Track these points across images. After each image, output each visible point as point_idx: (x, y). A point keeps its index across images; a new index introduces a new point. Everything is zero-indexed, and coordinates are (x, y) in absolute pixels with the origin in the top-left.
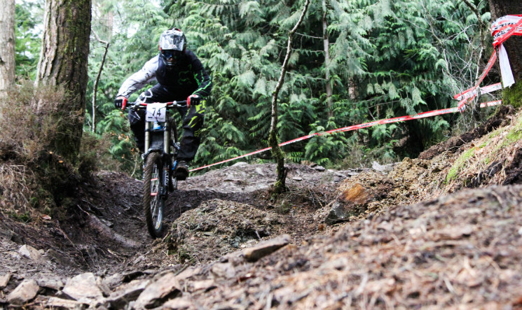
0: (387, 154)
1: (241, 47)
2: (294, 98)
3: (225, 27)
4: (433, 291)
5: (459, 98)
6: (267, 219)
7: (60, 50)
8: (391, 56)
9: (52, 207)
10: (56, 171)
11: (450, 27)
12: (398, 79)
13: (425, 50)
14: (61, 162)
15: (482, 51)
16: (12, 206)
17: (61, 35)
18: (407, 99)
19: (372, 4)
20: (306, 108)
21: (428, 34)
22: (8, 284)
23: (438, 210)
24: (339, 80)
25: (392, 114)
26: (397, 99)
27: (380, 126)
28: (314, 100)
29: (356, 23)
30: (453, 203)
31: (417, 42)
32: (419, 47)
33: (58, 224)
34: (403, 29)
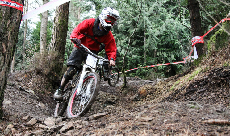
0: (162, 75)
1: (118, 39)
2: (133, 56)
3: (113, 32)
5: (185, 59)
6: (115, 98)
7: (57, 40)
8: (165, 44)
9: (52, 89)
10: (54, 78)
11: (185, 35)
12: (167, 51)
13: (176, 42)
14: (56, 75)
16: (39, 89)
17: (58, 35)
18: (170, 58)
19: (160, 26)
20: (137, 59)
22: (28, 119)
23: (147, 110)
24: (148, 51)
25: (165, 62)
26: (167, 58)
27: (161, 66)
28: (140, 57)
29: (154, 33)
31: (174, 39)
32: (174, 41)
34: (170, 35)
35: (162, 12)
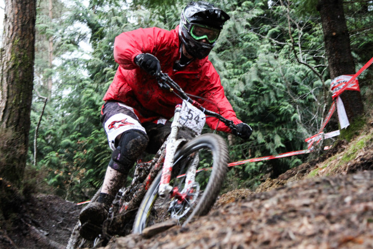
0: (256, 185)
4: (280, 239)
5: (309, 141)
7: (9, 102)
8: (259, 112)
9: (2, 220)
10: (5, 193)
11: (302, 90)
12: (264, 129)
13: (284, 107)
14: (9, 186)
15: (325, 106)
17: (11, 91)
18: (271, 143)
19: (245, 72)
21: (286, 95)
23: (287, 192)
25: (260, 155)
26: (263, 143)
27: (250, 163)
29: (233, 87)
30: (298, 188)
31: (278, 101)
32: (278, 104)
33: (6, 233)
34: (267, 91)
35: (248, 40)
